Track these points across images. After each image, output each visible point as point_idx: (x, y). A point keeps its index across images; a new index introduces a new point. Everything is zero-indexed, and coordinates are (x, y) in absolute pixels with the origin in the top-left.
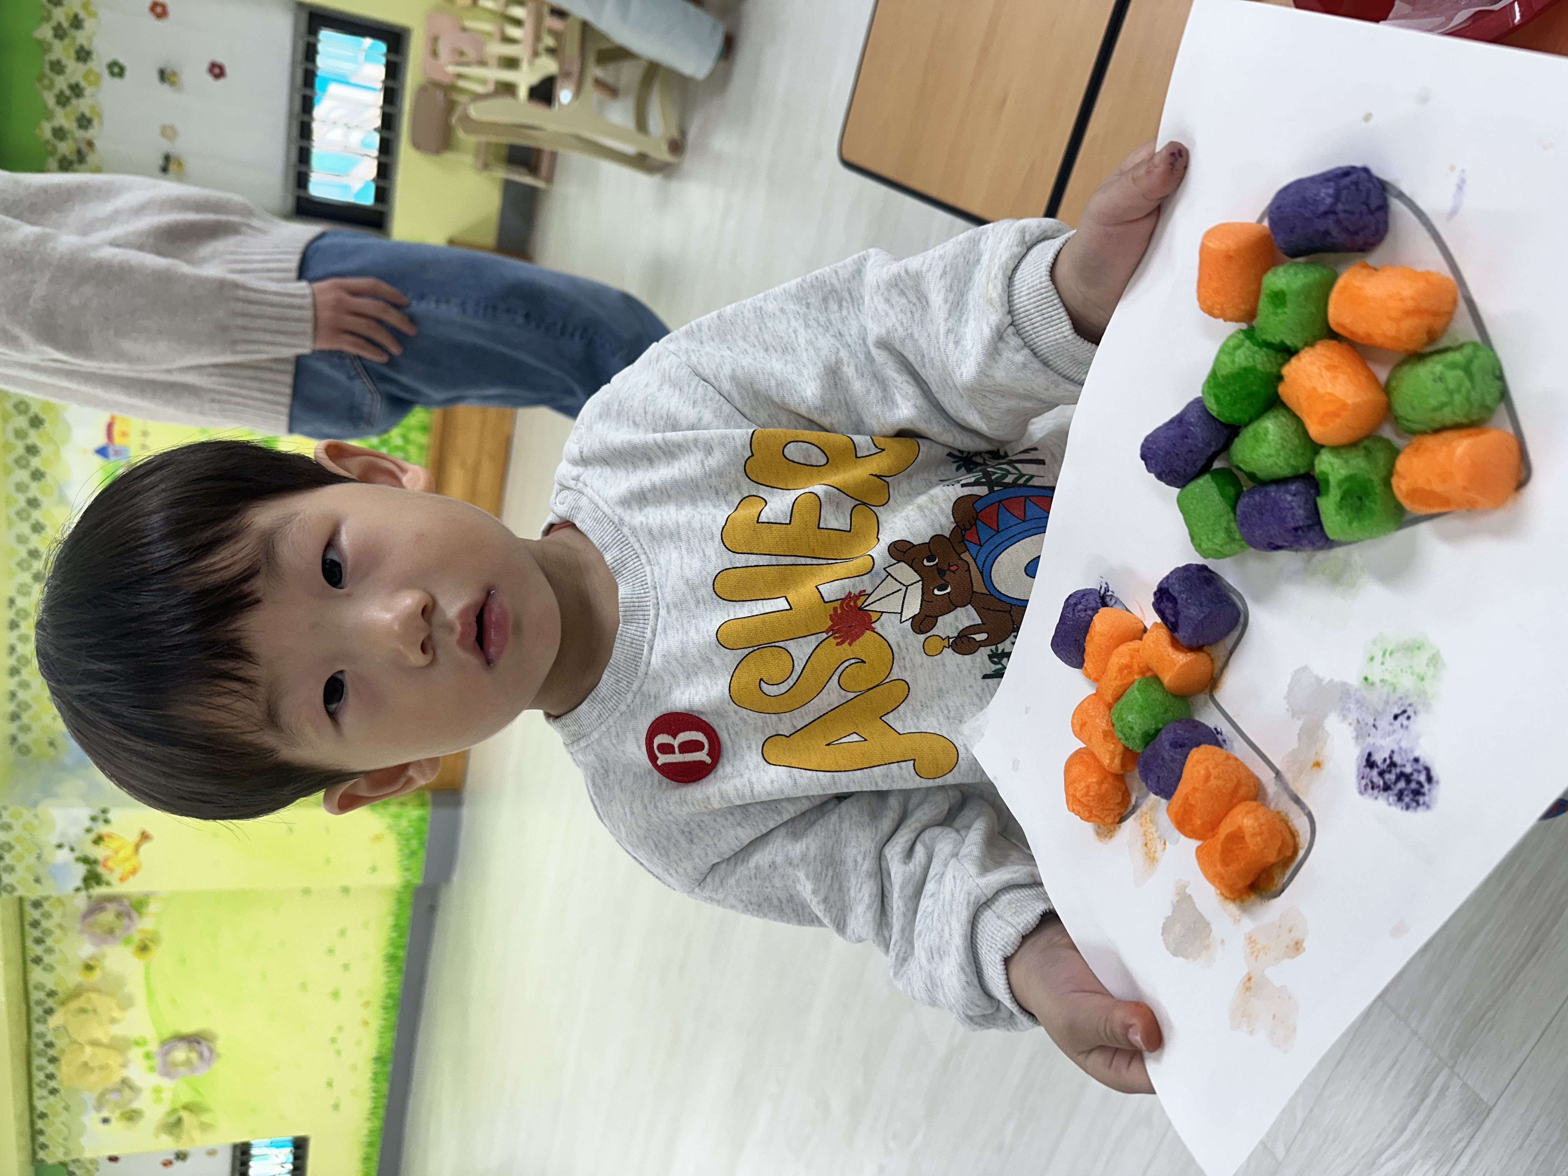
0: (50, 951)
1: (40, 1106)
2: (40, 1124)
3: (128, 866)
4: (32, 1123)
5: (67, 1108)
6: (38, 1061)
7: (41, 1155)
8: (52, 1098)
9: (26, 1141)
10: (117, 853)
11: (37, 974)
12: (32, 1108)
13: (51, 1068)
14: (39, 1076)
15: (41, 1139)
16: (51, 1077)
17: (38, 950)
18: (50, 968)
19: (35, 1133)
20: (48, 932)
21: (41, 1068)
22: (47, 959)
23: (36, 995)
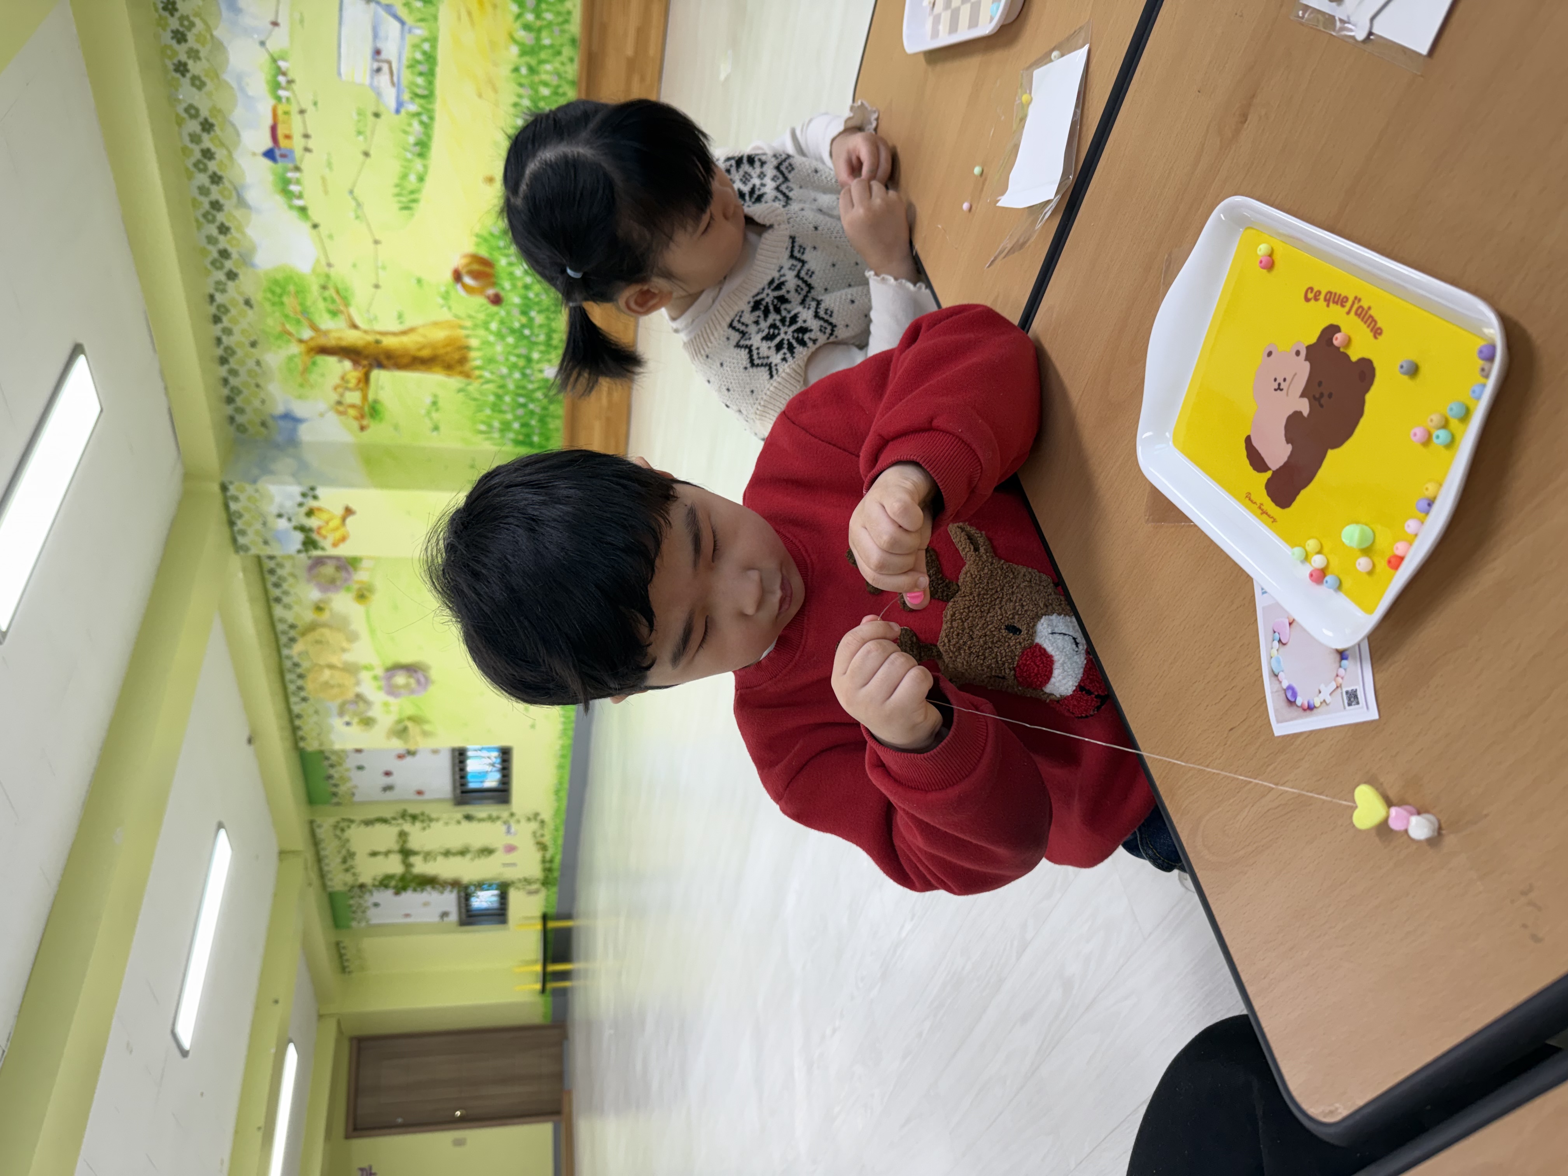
0: (286, 593)
1: (296, 709)
2: (297, 722)
3: (338, 535)
4: (291, 721)
5: (316, 712)
6: (289, 677)
7: (302, 744)
8: (304, 705)
9: (287, 733)
10: (327, 523)
11: (279, 611)
12: (289, 711)
13: (300, 682)
14: (292, 687)
15: (300, 733)
16: (301, 688)
17: (276, 592)
18: (288, 607)
19: (295, 729)
20: (282, 579)
21: (292, 682)
22: (286, 600)
23: (280, 627)
